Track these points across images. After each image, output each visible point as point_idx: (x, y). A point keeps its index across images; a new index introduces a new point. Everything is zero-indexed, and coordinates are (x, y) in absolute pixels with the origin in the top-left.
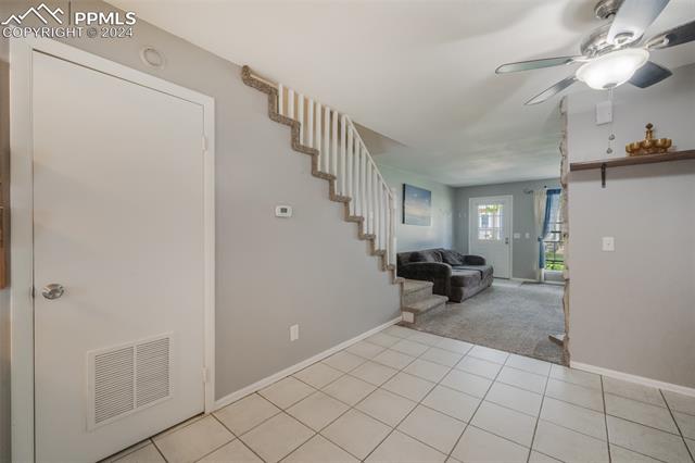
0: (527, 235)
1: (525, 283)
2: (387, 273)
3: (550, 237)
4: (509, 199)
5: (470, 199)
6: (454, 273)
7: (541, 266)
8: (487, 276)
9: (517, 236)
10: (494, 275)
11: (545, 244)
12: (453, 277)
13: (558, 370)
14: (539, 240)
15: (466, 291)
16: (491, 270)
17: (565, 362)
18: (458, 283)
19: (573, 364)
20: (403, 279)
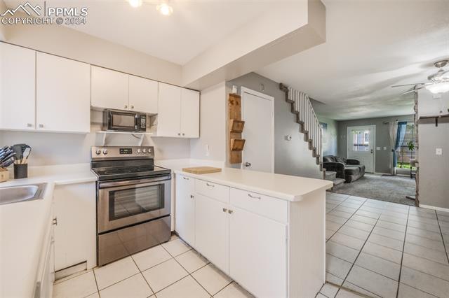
0: (385, 148)
1: (383, 175)
2: (319, 166)
3: (399, 149)
4: (374, 127)
5: (348, 128)
6: (346, 168)
7: (394, 166)
8: (362, 170)
9: (378, 148)
10: (366, 171)
11: (396, 153)
12: (346, 170)
13: (414, 208)
14: (393, 151)
15: (354, 177)
16: (364, 168)
17: (417, 205)
18: (349, 173)
19: (421, 205)
20: (325, 169)
